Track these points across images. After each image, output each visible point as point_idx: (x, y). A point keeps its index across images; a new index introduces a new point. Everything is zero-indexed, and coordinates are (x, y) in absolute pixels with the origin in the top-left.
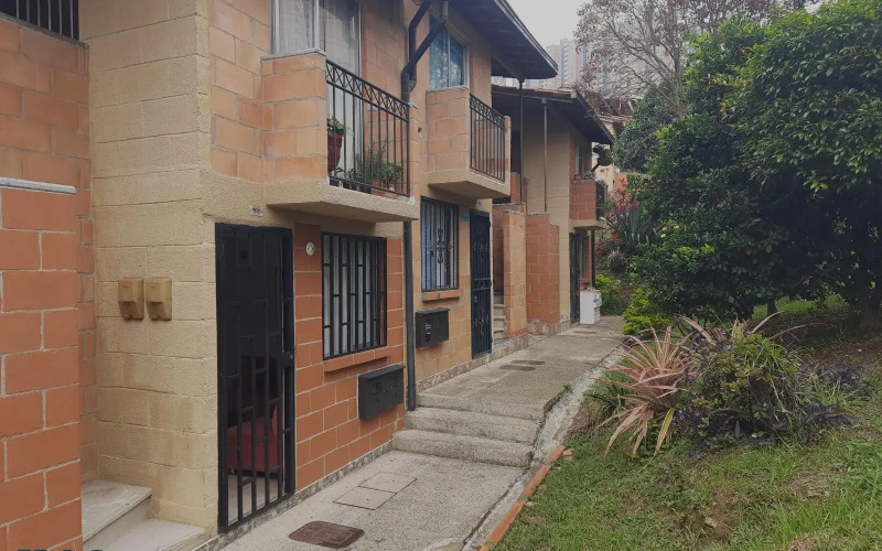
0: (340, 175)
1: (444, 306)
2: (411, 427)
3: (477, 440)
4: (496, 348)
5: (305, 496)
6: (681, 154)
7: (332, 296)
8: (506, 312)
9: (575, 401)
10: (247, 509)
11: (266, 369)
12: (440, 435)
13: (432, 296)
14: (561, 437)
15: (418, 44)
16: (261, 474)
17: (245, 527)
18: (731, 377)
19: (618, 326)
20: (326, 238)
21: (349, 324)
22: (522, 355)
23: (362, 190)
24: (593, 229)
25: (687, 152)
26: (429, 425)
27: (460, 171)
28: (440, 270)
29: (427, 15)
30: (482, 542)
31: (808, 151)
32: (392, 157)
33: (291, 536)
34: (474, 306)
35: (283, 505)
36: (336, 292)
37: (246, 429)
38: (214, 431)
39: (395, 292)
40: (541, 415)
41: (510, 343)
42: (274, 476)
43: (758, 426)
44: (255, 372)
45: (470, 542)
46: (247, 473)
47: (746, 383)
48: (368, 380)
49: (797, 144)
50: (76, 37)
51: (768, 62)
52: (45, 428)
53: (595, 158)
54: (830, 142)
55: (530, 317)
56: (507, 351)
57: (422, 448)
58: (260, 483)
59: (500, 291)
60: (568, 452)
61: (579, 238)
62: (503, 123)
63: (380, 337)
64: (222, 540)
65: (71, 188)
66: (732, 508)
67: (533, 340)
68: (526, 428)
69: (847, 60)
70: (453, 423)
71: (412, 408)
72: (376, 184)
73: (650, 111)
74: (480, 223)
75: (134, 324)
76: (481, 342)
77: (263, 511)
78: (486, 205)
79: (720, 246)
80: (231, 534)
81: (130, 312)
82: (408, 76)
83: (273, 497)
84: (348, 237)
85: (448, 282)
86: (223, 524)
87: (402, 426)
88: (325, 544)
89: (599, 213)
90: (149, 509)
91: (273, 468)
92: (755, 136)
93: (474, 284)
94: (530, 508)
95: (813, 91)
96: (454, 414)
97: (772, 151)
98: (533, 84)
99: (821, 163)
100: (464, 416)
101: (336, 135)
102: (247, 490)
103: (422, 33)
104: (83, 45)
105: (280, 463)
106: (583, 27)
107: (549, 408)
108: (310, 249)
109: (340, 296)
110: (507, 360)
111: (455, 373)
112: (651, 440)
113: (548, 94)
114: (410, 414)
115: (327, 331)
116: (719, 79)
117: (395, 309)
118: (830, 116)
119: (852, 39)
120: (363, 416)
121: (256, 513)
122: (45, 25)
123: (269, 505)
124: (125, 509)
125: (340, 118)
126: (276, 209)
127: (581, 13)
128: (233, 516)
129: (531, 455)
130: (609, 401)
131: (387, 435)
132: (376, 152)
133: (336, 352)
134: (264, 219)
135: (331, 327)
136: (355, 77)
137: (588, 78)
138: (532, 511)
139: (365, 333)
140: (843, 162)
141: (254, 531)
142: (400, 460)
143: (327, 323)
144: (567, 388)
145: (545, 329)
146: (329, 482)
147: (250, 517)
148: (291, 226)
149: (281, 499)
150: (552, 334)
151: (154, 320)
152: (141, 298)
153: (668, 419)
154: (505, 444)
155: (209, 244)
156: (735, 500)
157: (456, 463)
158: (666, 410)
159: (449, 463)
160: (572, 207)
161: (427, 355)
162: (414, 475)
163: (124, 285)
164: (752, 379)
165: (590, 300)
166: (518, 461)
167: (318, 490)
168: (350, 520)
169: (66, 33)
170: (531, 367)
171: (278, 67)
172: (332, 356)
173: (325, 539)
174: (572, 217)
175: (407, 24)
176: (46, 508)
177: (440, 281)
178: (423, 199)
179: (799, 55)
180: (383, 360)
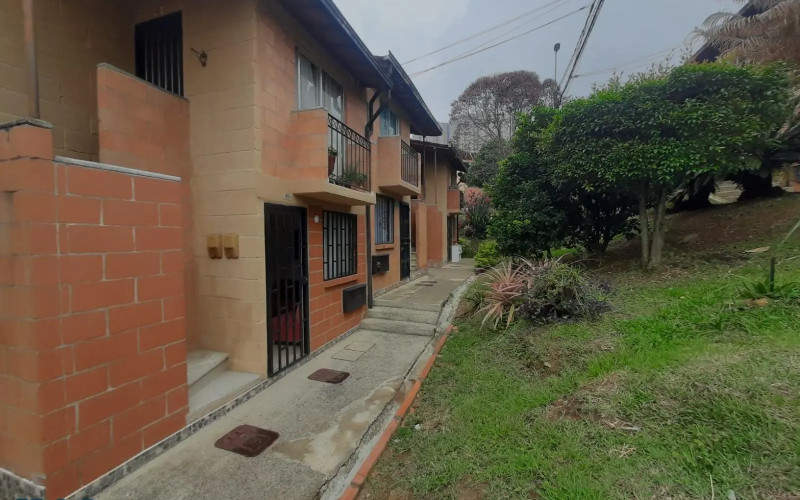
0: (335, 178)
1: (386, 253)
2: (370, 317)
3: (405, 323)
4: (412, 275)
5: (315, 355)
6: (511, 174)
7: (328, 245)
8: (417, 256)
9: (456, 301)
10: (284, 364)
11: (293, 286)
12: (386, 321)
13: (380, 247)
14: (450, 320)
15: (374, 113)
16: (291, 344)
17: (283, 373)
18: (553, 287)
19: (472, 263)
20: (325, 214)
21: (337, 262)
22: (425, 278)
23: (346, 186)
24: (458, 214)
25: (514, 173)
26: (381, 316)
27: (396, 180)
28: (384, 233)
29: (378, 99)
30: (414, 377)
31: (584, 170)
32: (361, 170)
33: (309, 378)
34: (402, 253)
35: (304, 360)
36: (331, 243)
37: (282, 318)
38: (264, 321)
39: (361, 245)
40: (439, 309)
41: (419, 273)
42: (299, 344)
43: (565, 312)
44: (287, 288)
45: (407, 377)
46: (284, 343)
47: (561, 290)
48: (348, 292)
49: (578, 166)
50: (182, 94)
51: (563, 124)
52: (163, 321)
53: (458, 178)
54: (596, 165)
55: (429, 258)
56: (418, 277)
57: (377, 328)
58: (291, 348)
59: (414, 245)
60: (456, 328)
61: (451, 218)
62: (417, 158)
63: (353, 269)
64: (270, 381)
65: (178, 178)
66: (559, 357)
67: (430, 271)
68: (432, 316)
69: (606, 123)
70: (394, 315)
71: (370, 307)
72: (353, 184)
73: (482, 157)
74: (404, 208)
75: (216, 260)
76: (405, 272)
77: (293, 364)
78: (407, 199)
79: (533, 220)
80: (275, 378)
81: (214, 253)
82: (369, 127)
83: (298, 356)
84: (337, 213)
85: (388, 240)
86: (271, 373)
87: (366, 316)
88: (329, 382)
89: (461, 206)
90: (227, 366)
91: (298, 341)
92: (555, 162)
93: (402, 241)
94: (440, 359)
95: (587, 139)
96: (394, 310)
97: (565, 170)
98: (430, 139)
99: (591, 177)
100: (399, 311)
101: (333, 155)
102: (283, 353)
103: (376, 106)
104: (186, 100)
105: (301, 338)
106: (454, 112)
107: (443, 305)
108: (316, 219)
109: (332, 245)
110: (418, 281)
111: (392, 288)
112: (504, 321)
113: (437, 145)
114: (370, 310)
115: (326, 265)
116: (533, 135)
117: (362, 253)
118: (597, 152)
119: (609, 112)
120: (345, 311)
121: (288, 365)
122: (163, 86)
123: (296, 361)
124: (213, 366)
125: (335, 147)
126: (298, 196)
127: (452, 105)
128: (276, 367)
129: (435, 331)
130: (476, 301)
131: (358, 322)
132: (354, 166)
133: (331, 276)
134: (292, 202)
135: (328, 263)
136: (343, 125)
137: (457, 138)
138: (441, 360)
139: (345, 266)
140: (603, 176)
141: (288, 375)
142: (365, 335)
143: (326, 261)
144: (451, 295)
145: (435, 265)
146: (327, 347)
147: (285, 368)
148: (306, 206)
149: (302, 357)
150: (439, 267)
151: (229, 258)
152: (221, 245)
153: (512, 309)
154: (421, 324)
155: (260, 215)
156: (560, 352)
157: (395, 335)
158: (510, 305)
159: (391, 335)
160: (448, 203)
161: (378, 278)
162: (374, 342)
163: (211, 238)
164: (564, 288)
165: (456, 250)
166: (428, 333)
167: (322, 351)
168: (340, 368)
169: (176, 91)
170: (430, 284)
171: (300, 117)
172: (329, 279)
173: (329, 379)
174: (448, 207)
175: (369, 100)
176: (165, 368)
177: (384, 239)
178: (377, 195)
179: (581, 120)
180: (355, 281)
